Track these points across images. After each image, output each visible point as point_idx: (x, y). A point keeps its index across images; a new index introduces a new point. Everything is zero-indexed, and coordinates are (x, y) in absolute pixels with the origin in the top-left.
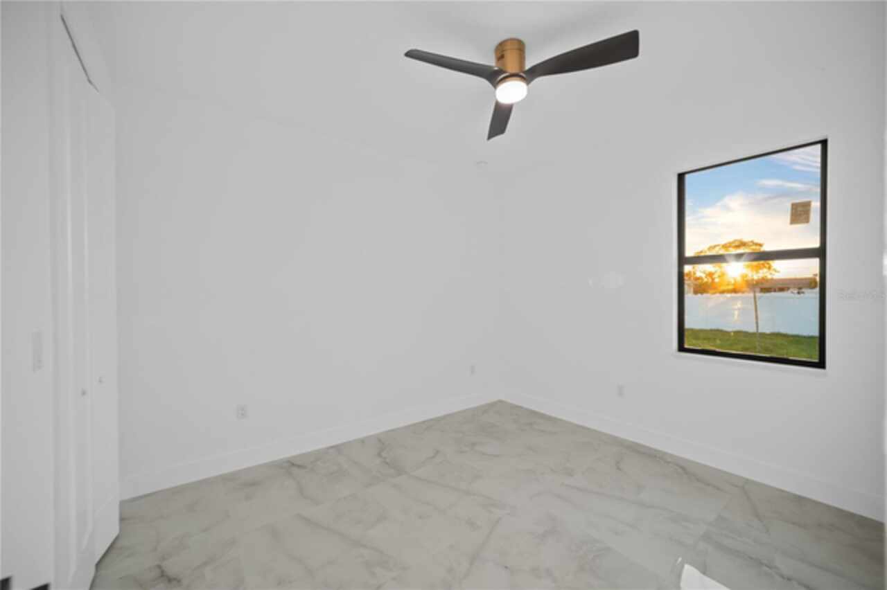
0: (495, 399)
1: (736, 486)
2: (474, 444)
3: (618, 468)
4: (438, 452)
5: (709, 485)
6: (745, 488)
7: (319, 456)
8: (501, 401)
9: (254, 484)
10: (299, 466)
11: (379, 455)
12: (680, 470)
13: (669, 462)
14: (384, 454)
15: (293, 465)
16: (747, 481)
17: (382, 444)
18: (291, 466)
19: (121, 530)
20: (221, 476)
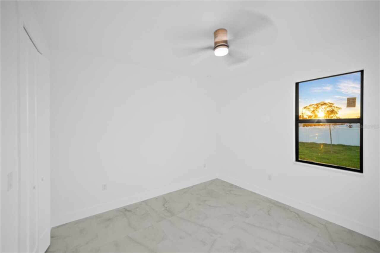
0: (215, 178)
1: (323, 225)
2: (205, 201)
3: (269, 215)
4: (189, 204)
5: (309, 223)
6: (326, 225)
7: (137, 206)
8: (217, 179)
9: (109, 220)
10: (129, 211)
11: (164, 205)
12: (297, 216)
13: (292, 212)
14: (166, 206)
15: (126, 210)
16: (327, 222)
17: (165, 200)
18: (126, 211)
19: (51, 243)
20: (95, 215)
